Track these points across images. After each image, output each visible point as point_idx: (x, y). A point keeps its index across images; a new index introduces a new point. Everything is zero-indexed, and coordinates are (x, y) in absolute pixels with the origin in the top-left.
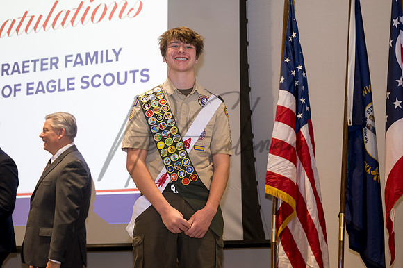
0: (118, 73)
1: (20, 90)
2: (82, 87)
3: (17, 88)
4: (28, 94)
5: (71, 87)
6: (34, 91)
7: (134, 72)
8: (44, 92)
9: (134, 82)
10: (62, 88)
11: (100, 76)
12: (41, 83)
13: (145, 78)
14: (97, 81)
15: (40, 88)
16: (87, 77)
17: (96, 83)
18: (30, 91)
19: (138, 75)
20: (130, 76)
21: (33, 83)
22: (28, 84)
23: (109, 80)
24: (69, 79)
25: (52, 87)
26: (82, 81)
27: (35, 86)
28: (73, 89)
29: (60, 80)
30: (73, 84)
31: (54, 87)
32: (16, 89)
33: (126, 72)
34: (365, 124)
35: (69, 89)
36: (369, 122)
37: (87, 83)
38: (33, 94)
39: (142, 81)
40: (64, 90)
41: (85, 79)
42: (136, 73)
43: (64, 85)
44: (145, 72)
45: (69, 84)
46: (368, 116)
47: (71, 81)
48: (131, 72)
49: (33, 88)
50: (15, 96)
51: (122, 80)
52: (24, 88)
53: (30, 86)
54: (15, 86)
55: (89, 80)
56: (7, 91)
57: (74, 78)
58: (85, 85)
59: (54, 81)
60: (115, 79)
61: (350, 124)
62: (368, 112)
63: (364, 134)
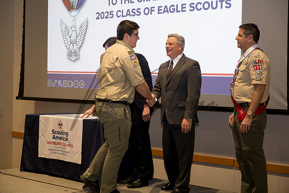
0: (212, 2)
1: (154, 10)
2: (190, 10)
3: (153, 9)
4: (159, 13)
5: (184, 9)
6: (162, 11)
8: (168, 13)
9: (222, 8)
10: (178, 10)
11: (201, 4)
12: (166, 7)
13: (228, 6)
14: (199, 6)
15: (166, 10)
16: (194, 4)
17: (199, 8)
18: (160, 11)
19: (224, 3)
20: (219, 4)
21: (161, 7)
22: (159, 7)
23: (206, 6)
24: (182, 5)
25: (173, 9)
26: (191, 6)
27: (163, 8)
28: (185, 11)
29: (177, 5)
30: (185, 8)
31: (174, 9)
32: (151, 10)
33: (217, 1)
35: (182, 11)
37: (193, 7)
38: (161, 13)
39: (226, 7)
40: (180, 11)
41: (192, 5)
42: (223, 2)
43: (180, 9)
44: (228, 2)
45: (182, 8)
47: (184, 6)
48: (219, 1)
49: (161, 10)
50: (151, 14)
51: (214, 6)
52: (156, 9)
53: (160, 8)
54: (151, 8)
55: (195, 6)
56: (147, 11)
57: (185, 4)
58: (192, 9)
59: (174, 6)
60: (210, 5)
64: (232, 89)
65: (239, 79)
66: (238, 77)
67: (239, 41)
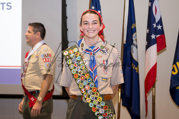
9: (3, 9)
13: (9, 8)
44: (9, 4)
48: (1, 3)
61: (125, 43)
62: (134, 37)
63: (132, 48)
67: (28, 37)
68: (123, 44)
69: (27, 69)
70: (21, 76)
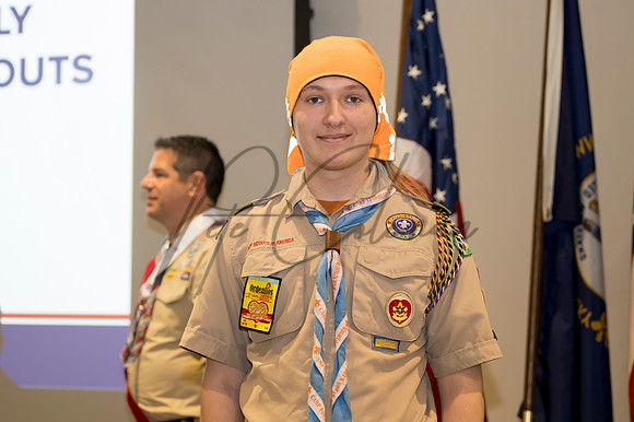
0: (23, 61)
7: (58, 60)
9: (58, 81)
13: (83, 75)
19: (67, 67)
20: (50, 68)
33: (41, 61)
34: (578, 219)
36: (588, 214)
39: (76, 80)
42: (64, 64)
44: (82, 62)
46: (586, 201)
48: (51, 59)
51: (31, 75)
60: (17, 72)
61: (547, 217)
62: (586, 192)
63: (577, 240)
64: (131, 366)
65: (161, 332)
66: (155, 325)
67: (154, 193)
68: (539, 224)
69: (146, 329)
70: (121, 357)
